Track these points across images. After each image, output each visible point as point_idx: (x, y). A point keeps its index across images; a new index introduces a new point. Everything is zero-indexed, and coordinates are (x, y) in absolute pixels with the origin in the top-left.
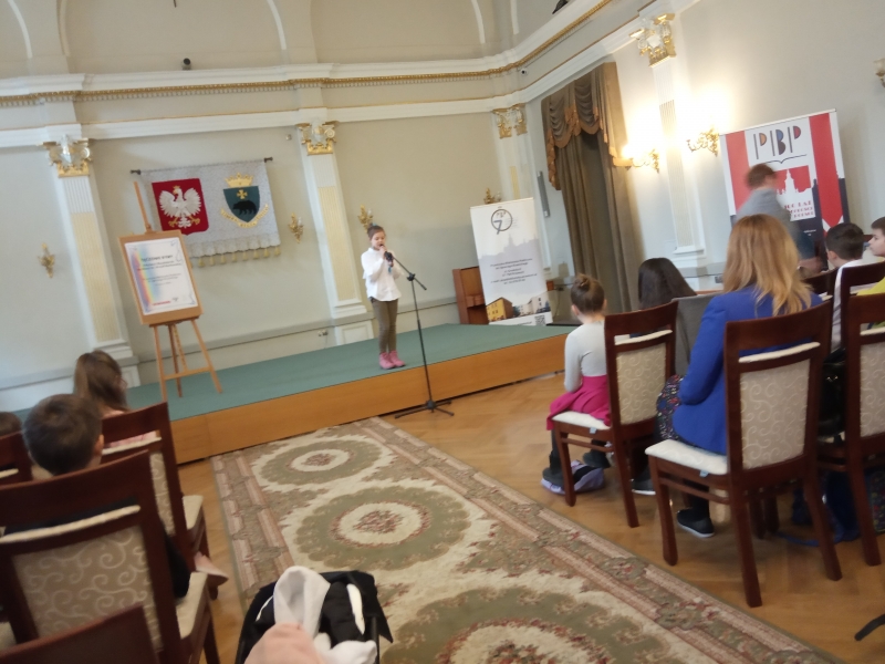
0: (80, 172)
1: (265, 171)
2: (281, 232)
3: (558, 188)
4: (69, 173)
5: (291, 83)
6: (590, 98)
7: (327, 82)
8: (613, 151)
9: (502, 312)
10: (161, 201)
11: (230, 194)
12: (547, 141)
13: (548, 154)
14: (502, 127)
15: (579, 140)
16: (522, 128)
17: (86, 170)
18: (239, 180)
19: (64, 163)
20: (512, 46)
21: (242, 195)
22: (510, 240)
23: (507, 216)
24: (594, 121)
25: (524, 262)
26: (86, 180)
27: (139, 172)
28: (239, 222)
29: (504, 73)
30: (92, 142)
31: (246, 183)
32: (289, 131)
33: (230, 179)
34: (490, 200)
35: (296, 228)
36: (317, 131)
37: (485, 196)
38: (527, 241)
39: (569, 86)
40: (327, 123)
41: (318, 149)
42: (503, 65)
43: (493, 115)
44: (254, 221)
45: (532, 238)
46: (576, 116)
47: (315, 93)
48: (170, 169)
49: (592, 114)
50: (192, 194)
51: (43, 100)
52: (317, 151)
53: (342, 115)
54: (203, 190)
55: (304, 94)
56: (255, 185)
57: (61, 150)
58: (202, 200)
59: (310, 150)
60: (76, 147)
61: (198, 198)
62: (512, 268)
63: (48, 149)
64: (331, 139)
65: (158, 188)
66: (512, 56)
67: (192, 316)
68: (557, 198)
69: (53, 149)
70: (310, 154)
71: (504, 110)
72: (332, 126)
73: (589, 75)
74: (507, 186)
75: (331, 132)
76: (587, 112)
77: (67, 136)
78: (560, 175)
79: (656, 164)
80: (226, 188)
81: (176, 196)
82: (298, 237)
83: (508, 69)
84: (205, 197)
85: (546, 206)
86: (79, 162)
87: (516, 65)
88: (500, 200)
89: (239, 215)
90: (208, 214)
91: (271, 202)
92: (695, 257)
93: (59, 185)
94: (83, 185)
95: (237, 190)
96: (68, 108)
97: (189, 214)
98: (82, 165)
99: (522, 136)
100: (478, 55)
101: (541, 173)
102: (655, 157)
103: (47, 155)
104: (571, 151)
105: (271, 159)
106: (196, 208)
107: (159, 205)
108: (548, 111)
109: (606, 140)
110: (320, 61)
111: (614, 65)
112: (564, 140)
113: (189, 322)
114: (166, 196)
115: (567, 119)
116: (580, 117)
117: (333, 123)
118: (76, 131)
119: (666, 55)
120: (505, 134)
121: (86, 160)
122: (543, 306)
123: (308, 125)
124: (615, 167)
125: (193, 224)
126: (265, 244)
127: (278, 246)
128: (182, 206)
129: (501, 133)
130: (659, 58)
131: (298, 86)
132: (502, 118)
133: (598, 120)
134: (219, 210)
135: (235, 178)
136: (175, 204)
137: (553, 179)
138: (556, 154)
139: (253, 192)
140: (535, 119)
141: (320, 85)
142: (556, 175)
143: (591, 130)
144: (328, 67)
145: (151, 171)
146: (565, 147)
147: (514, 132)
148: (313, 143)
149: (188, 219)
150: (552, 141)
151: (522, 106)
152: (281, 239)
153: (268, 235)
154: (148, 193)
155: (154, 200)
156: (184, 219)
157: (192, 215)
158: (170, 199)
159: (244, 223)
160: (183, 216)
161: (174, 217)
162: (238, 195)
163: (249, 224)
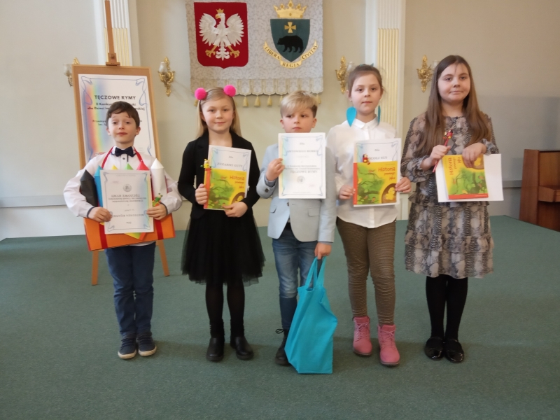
1: (320, 2)
2: (325, 77)
10: (201, 25)
11: (277, 25)
18: (290, 10)
21: (290, 29)
28: (281, 60)
31: (297, 14)
33: (281, 7)
35: (343, 75)
44: (299, 61)
50: (235, 20)
54: (248, 18)
56: (306, 17)
58: (245, 30)
61: (241, 26)
65: (201, 9)
80: (274, 18)
81: (218, 21)
84: (248, 27)
89: (283, 52)
90: (249, 46)
91: (321, 39)
95: (285, 21)
97: (228, 44)
106: (237, 38)
107: (198, 29)
114: (207, 19)
125: (232, 56)
127: (320, 94)
134: (261, 42)
135: (286, 7)
136: (216, 31)
139: (303, 25)
149: (227, 49)
152: (325, 85)
153: (311, 79)
154: (188, 13)
155: (194, 23)
156: (222, 50)
157: (232, 46)
158: (212, 23)
159: (287, 62)
160: (222, 46)
161: (212, 46)
162: (286, 28)
163: (293, 64)
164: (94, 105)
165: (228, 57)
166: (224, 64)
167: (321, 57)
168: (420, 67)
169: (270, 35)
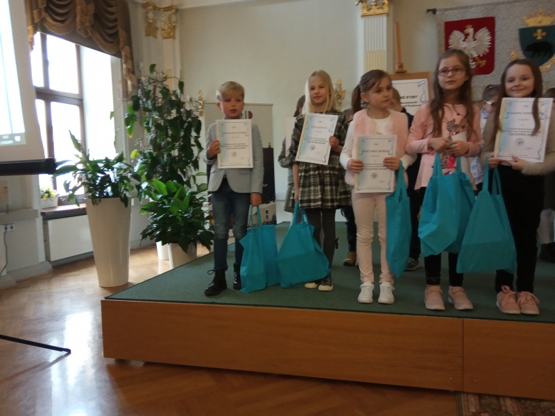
0: (381, 11)
4: (371, 12)
10: (450, 41)
11: (526, 34)
17: (386, 9)
18: (539, 18)
19: (368, 3)
21: (539, 36)
26: (385, 18)
27: (434, 11)
31: (547, 21)
33: (530, 17)
48: (466, 7)
50: (484, 34)
54: (496, 30)
58: (493, 41)
61: (489, 38)
65: (450, 27)
80: (522, 27)
81: (467, 35)
84: (496, 38)
89: (530, 58)
90: (496, 55)
93: (361, 23)
94: (381, 24)
97: (475, 55)
98: (383, 4)
107: (446, 45)
125: (478, 66)
128: (470, 46)
135: (535, 16)
136: (465, 44)
145: (446, 10)
149: (475, 60)
154: (439, 32)
155: (443, 39)
158: (460, 38)
162: (535, 35)
165: (474, 67)
169: (518, 42)
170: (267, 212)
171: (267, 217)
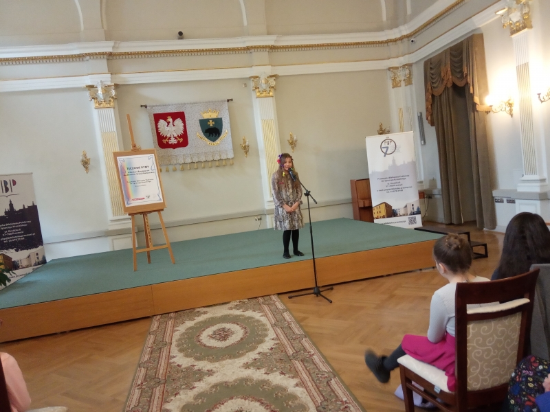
0: (108, 105)
1: (227, 108)
2: (234, 149)
3: (432, 124)
4: (102, 106)
5: (248, 48)
6: (461, 61)
7: (272, 48)
8: (476, 99)
9: (384, 213)
10: (159, 126)
11: (203, 123)
12: (427, 91)
13: (427, 100)
14: (394, 80)
15: (451, 90)
16: (409, 81)
17: (112, 104)
18: (210, 113)
19: (98, 100)
20: (405, 22)
21: (211, 124)
22: (394, 161)
23: (392, 144)
24: (463, 76)
25: (403, 177)
26: (112, 110)
27: (146, 107)
28: (208, 141)
29: (399, 42)
30: (117, 86)
31: (214, 116)
32: (245, 81)
33: (204, 112)
34: (382, 132)
35: (245, 147)
36: (263, 81)
37: (378, 128)
38: (406, 163)
39: (445, 52)
40: (271, 76)
41: (263, 94)
42: (398, 36)
43: (388, 71)
44: (218, 141)
45: (410, 160)
46: (449, 73)
47: (264, 55)
48: (166, 105)
49: (462, 72)
50: (179, 122)
51: (88, 58)
52: (263, 95)
53: (281, 71)
55: (257, 55)
56: (220, 117)
57: (98, 91)
58: (185, 126)
59: (258, 94)
60: (106, 89)
61: (182, 125)
62: (394, 181)
63: (89, 90)
64: (272, 87)
65: (158, 117)
66: (405, 30)
67: (158, 209)
68: (431, 132)
69: (92, 90)
70: (258, 97)
71: (397, 68)
72: (274, 78)
73: (462, 43)
74: (395, 122)
75: (272, 82)
76: (458, 70)
77: (101, 82)
78: (435, 116)
79: (511, 110)
80: (201, 118)
81: (168, 123)
82: (246, 152)
83: (401, 39)
84: (187, 122)
85: (423, 137)
86: (108, 99)
87: (408, 36)
88: (389, 132)
89: (208, 137)
90: (188, 135)
91: (230, 128)
92: (538, 184)
93: (95, 113)
94: (110, 114)
95: (208, 120)
96: (103, 64)
97: (176, 135)
98: (110, 101)
99: (409, 86)
100: (380, 29)
101: (421, 113)
102: (510, 105)
103: (88, 94)
104: (444, 98)
105: (232, 100)
106: (180, 132)
107: (157, 128)
108: (429, 69)
109: (471, 91)
110: (269, 34)
111: (481, 36)
112: (439, 91)
113: (157, 213)
114: (162, 123)
115: (442, 74)
116: (452, 74)
117: (275, 76)
118: (107, 79)
119: (524, 28)
120: (396, 85)
121: (113, 98)
122: (415, 210)
123: (257, 77)
124: (477, 111)
125: (179, 142)
126: (224, 157)
127: (232, 158)
128: (172, 130)
129: (393, 84)
130: (518, 30)
131: (253, 50)
132: (395, 74)
133: (467, 76)
134: (195, 133)
135: (207, 112)
136: (168, 128)
137: (429, 118)
138: (433, 100)
139: (218, 121)
140: (419, 75)
141: (267, 50)
142: (432, 115)
143: (460, 84)
144: (274, 37)
145: (154, 106)
146: (440, 96)
147: (403, 83)
148: (260, 89)
149: (175, 138)
150: (430, 91)
151: (410, 65)
152: (234, 154)
153: (226, 151)
154: (151, 120)
155: (154, 125)
156: (172, 139)
157: (178, 136)
158: (165, 124)
159: (211, 142)
160: (172, 136)
161: (166, 137)
162: (209, 123)
163: (214, 143)
164: (127, 173)
165: (176, 142)
166: (174, 146)
167: (230, 138)
168: (289, 139)
169: (200, 128)
170: (37, 254)
171: (38, 258)
